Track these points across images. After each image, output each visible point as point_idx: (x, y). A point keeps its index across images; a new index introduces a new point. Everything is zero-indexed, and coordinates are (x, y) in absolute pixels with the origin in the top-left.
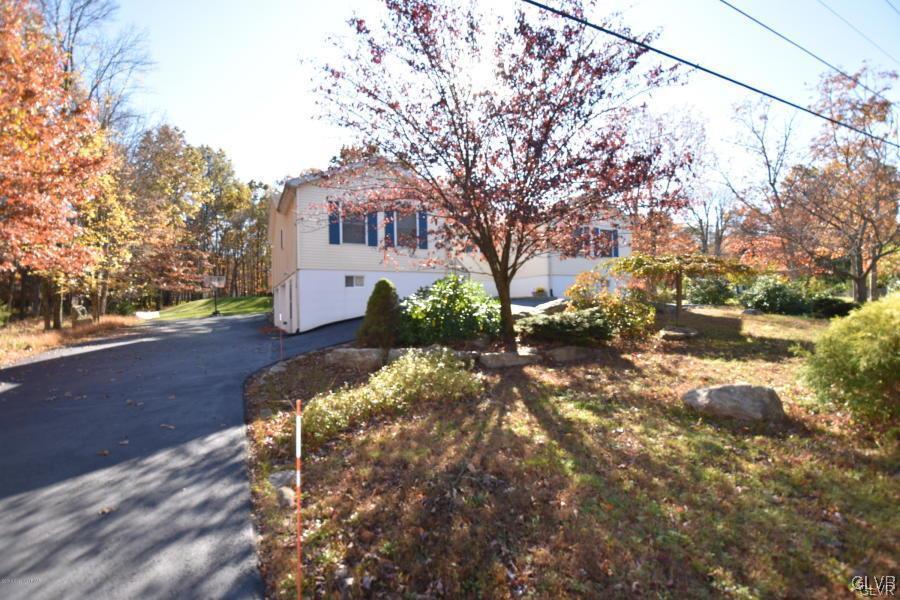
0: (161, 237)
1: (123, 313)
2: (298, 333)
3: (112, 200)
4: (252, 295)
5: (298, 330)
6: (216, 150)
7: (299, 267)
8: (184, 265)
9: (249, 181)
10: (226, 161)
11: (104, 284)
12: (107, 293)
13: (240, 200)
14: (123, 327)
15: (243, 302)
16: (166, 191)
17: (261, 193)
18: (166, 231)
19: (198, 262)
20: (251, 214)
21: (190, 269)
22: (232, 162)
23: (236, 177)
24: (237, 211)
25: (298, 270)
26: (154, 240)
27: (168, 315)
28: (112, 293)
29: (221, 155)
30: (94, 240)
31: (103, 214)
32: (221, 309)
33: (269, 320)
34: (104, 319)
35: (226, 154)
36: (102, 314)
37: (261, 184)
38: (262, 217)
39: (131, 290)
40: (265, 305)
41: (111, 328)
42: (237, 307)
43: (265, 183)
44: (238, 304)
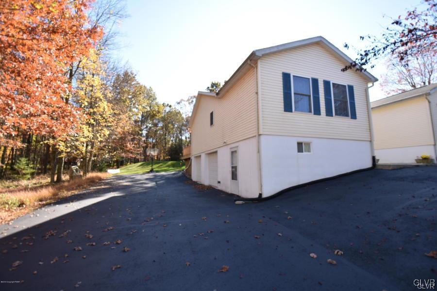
1: (101, 170)
2: (260, 199)
5: (260, 195)
6: (148, 88)
7: (261, 132)
8: (133, 144)
9: (163, 103)
10: (153, 93)
11: (91, 152)
12: (93, 159)
13: (159, 112)
14: (100, 179)
15: (161, 164)
16: (126, 103)
17: (168, 109)
18: (125, 124)
20: (163, 119)
21: (135, 146)
22: (156, 93)
23: (157, 101)
24: (157, 117)
25: (260, 135)
27: (124, 171)
28: (95, 158)
29: (151, 90)
34: (90, 175)
35: (153, 89)
36: (88, 172)
37: (168, 105)
39: (107, 156)
42: (158, 167)
43: (170, 104)
44: (159, 165)
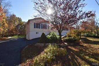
0: (12, 28)
1: (6, 37)
2: (29, 40)
3: (5, 22)
4: (23, 35)
6: (20, 18)
7: (30, 31)
8: (15, 31)
12: (4, 35)
13: (22, 24)
14: (6, 39)
16: (13, 22)
17: (25, 23)
19: (17, 31)
23: (22, 21)
26: (11, 28)
27: (13, 37)
30: (2, 27)
31: (4, 24)
32: (19, 37)
33: (25, 38)
34: (3, 38)
38: (25, 26)
40: (25, 36)
41: (4, 39)
42: (21, 36)
